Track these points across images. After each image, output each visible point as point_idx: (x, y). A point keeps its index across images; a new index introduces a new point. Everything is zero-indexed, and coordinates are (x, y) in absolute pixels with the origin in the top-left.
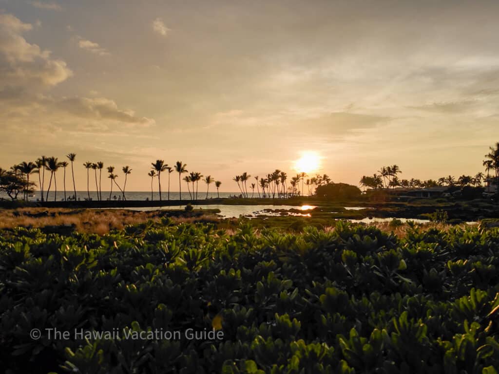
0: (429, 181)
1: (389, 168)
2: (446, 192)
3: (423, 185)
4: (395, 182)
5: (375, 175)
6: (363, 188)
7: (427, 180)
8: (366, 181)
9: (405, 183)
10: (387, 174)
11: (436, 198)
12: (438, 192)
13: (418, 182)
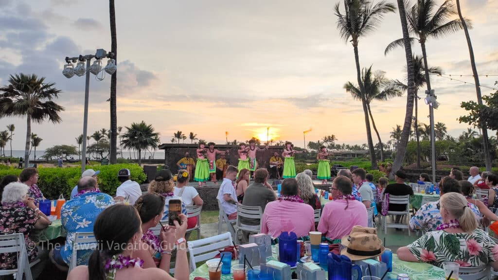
0: (355, 146)
1: (329, 137)
2: (367, 154)
3: (351, 149)
4: (332, 146)
5: (319, 141)
6: (310, 150)
7: (354, 145)
8: (311, 145)
9: (338, 147)
10: (327, 141)
11: (360, 158)
12: (362, 154)
13: (348, 146)
